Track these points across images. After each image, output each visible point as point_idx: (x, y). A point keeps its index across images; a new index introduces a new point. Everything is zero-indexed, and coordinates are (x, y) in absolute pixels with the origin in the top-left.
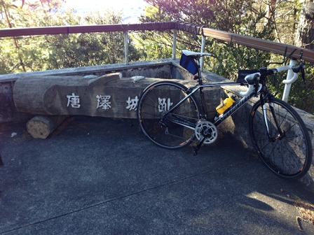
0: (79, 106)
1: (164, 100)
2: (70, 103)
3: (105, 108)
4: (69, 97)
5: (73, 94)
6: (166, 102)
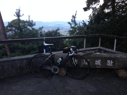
0: (77, 63)
3: (87, 64)
5: (75, 59)
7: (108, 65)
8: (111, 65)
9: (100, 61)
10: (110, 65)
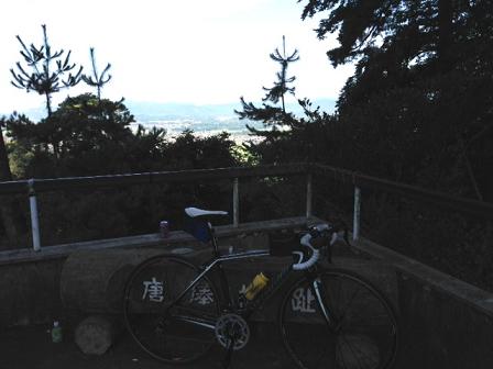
0: (162, 298)
1: (302, 290)
2: (148, 293)
3: (204, 301)
4: (147, 284)
5: (154, 280)
6: (305, 294)
7: (295, 308)
8: (309, 310)
10: (303, 310)
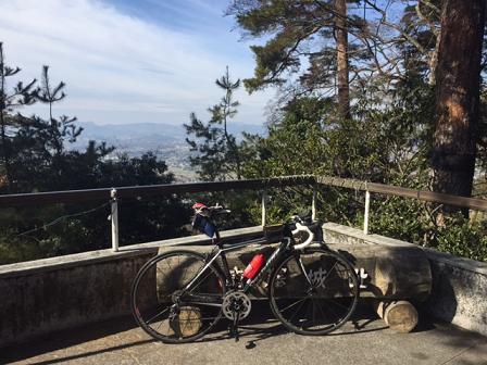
9: (325, 272)
